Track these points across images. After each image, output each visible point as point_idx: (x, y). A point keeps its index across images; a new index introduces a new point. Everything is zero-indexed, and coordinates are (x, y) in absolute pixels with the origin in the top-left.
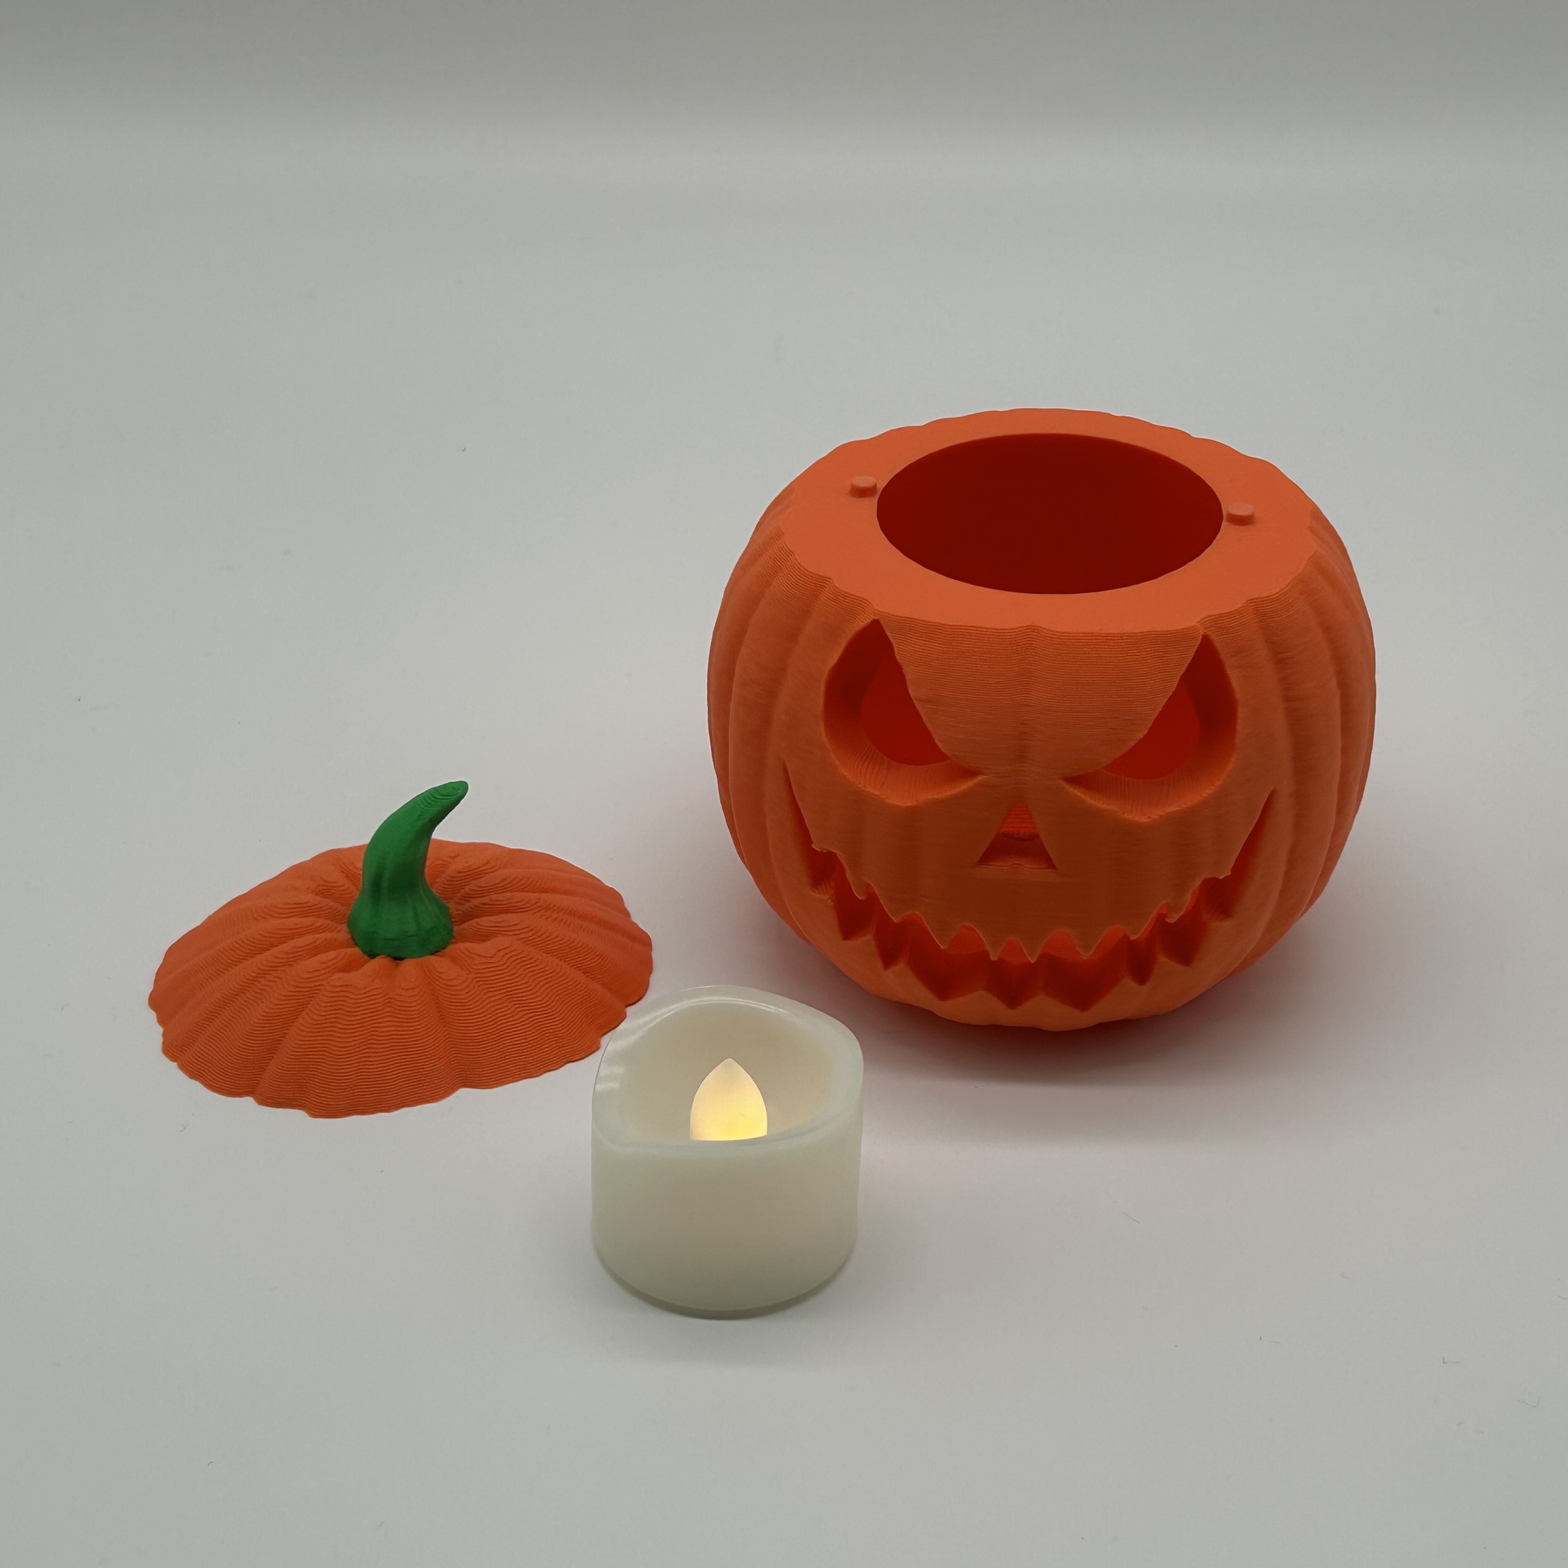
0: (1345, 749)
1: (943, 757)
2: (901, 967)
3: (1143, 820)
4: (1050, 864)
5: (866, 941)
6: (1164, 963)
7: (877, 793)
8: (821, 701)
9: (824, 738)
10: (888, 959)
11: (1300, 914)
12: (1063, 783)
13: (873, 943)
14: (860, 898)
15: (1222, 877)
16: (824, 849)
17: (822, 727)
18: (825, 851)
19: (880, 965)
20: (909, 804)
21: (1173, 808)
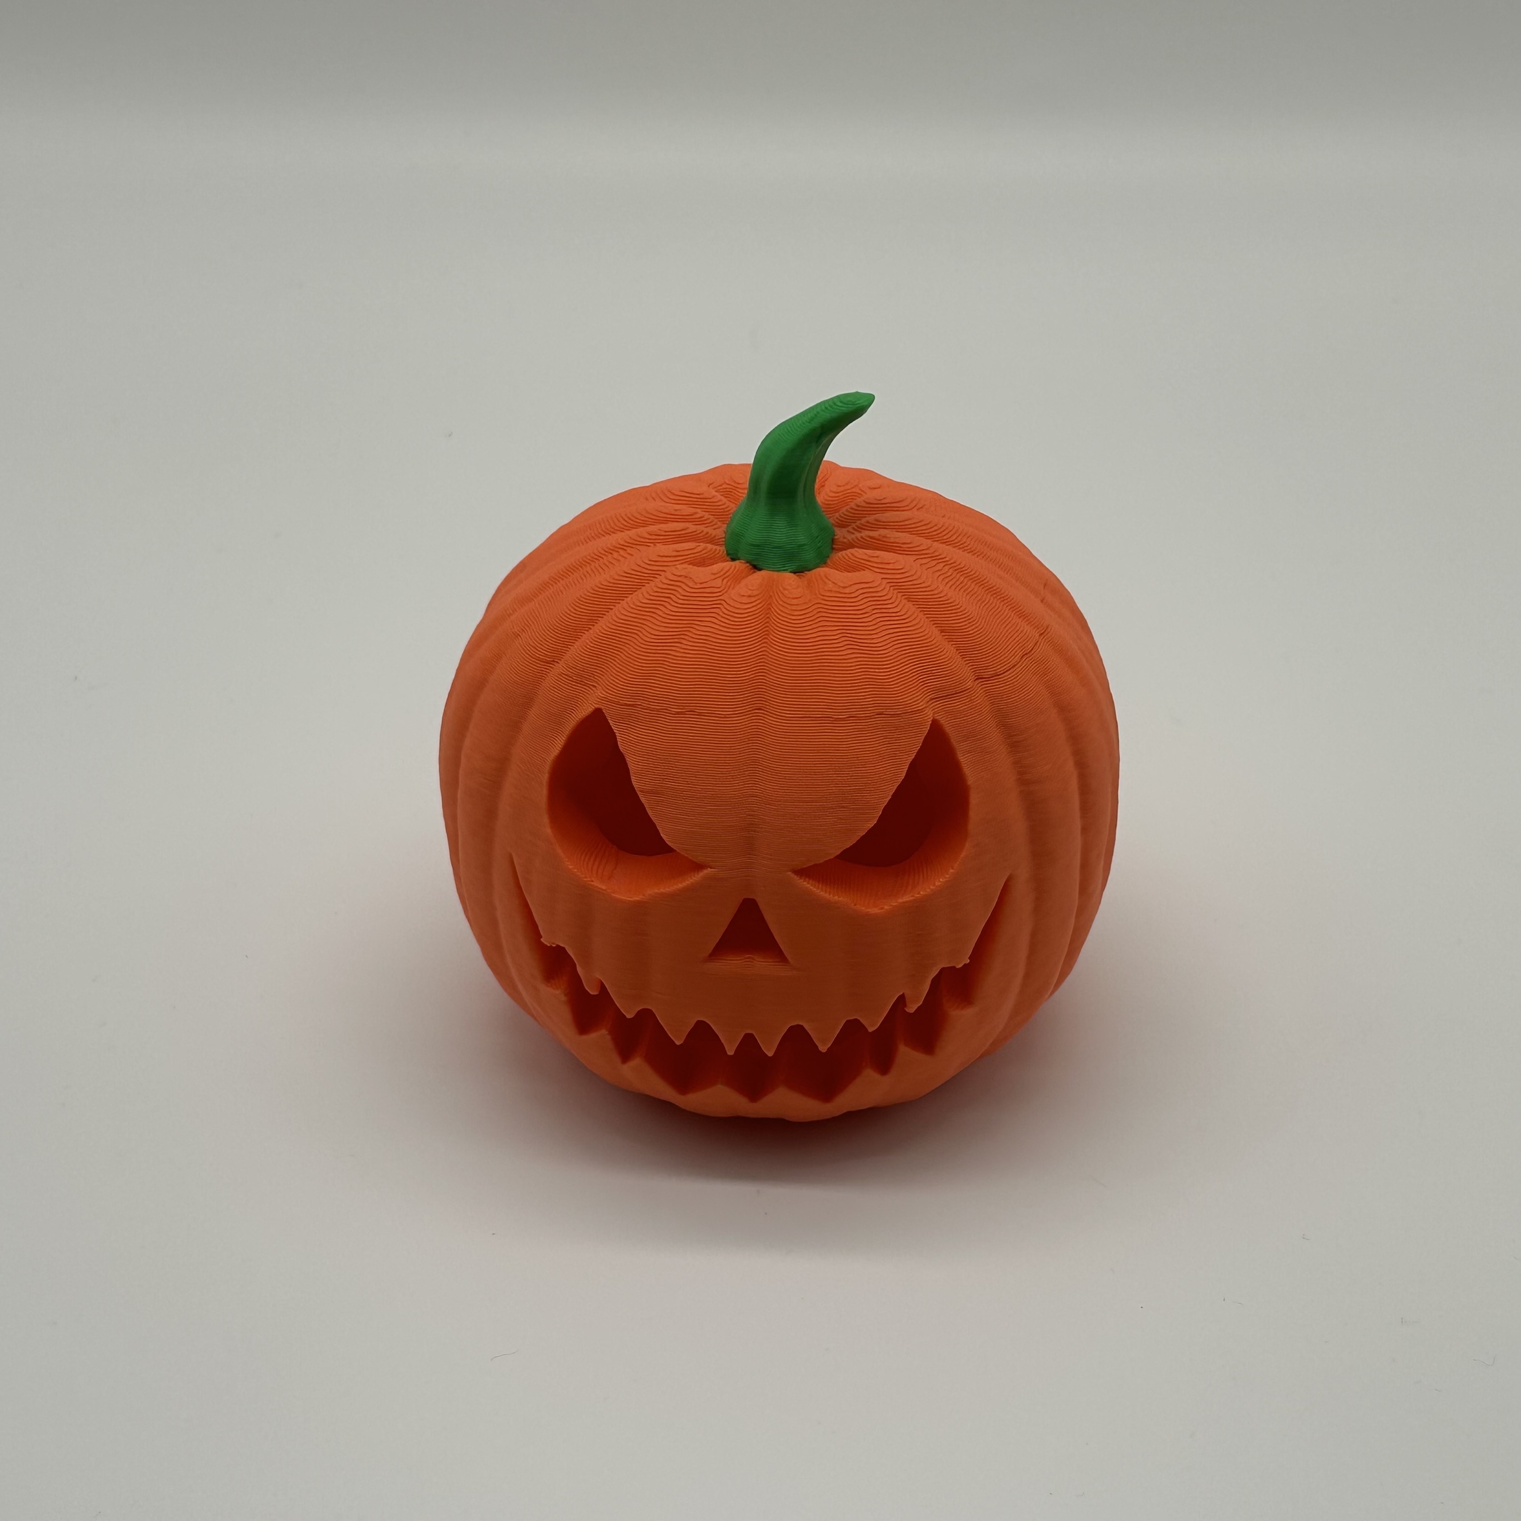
0: (1085, 830)
1: (670, 850)
2: (637, 1062)
3: (874, 911)
4: (781, 957)
5: (601, 1036)
6: (905, 1053)
7: (604, 888)
8: (545, 792)
9: (548, 831)
10: (625, 1055)
11: (1047, 996)
12: (792, 875)
13: (609, 1037)
14: (591, 993)
15: (960, 966)
16: (554, 944)
17: (546, 820)
18: (554, 946)
19: (617, 1059)
20: (637, 898)
21: (906, 898)
